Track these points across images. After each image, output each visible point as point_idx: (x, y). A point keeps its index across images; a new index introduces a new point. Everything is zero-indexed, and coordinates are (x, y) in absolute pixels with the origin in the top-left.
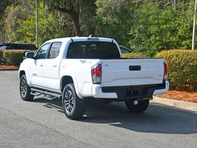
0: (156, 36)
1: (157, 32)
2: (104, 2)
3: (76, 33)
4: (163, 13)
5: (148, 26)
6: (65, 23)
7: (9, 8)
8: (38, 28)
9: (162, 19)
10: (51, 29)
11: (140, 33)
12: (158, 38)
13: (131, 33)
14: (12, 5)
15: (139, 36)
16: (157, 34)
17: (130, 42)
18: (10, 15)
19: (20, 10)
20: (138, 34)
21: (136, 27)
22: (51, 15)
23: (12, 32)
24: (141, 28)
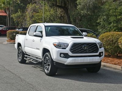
0: (114, 23)
1: (115, 21)
2: (81, 1)
3: (67, 21)
4: (119, 9)
5: (109, 16)
6: (61, 15)
7: (29, 6)
8: (44, 18)
9: (118, 12)
10: (52, 18)
11: (104, 21)
12: (115, 25)
13: (98, 21)
14: (31, 4)
15: (103, 23)
16: (115, 22)
17: (98, 27)
18: (29, 10)
19: (35, 6)
20: (103, 22)
21: (101, 17)
22: (52, 10)
23: (30, 20)
24: (105, 18)
